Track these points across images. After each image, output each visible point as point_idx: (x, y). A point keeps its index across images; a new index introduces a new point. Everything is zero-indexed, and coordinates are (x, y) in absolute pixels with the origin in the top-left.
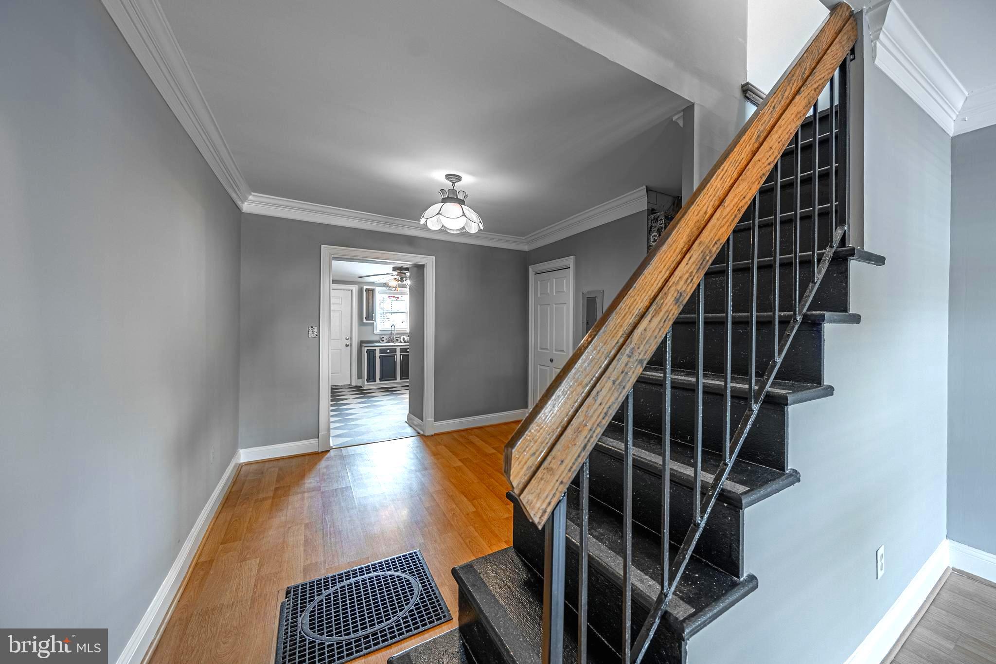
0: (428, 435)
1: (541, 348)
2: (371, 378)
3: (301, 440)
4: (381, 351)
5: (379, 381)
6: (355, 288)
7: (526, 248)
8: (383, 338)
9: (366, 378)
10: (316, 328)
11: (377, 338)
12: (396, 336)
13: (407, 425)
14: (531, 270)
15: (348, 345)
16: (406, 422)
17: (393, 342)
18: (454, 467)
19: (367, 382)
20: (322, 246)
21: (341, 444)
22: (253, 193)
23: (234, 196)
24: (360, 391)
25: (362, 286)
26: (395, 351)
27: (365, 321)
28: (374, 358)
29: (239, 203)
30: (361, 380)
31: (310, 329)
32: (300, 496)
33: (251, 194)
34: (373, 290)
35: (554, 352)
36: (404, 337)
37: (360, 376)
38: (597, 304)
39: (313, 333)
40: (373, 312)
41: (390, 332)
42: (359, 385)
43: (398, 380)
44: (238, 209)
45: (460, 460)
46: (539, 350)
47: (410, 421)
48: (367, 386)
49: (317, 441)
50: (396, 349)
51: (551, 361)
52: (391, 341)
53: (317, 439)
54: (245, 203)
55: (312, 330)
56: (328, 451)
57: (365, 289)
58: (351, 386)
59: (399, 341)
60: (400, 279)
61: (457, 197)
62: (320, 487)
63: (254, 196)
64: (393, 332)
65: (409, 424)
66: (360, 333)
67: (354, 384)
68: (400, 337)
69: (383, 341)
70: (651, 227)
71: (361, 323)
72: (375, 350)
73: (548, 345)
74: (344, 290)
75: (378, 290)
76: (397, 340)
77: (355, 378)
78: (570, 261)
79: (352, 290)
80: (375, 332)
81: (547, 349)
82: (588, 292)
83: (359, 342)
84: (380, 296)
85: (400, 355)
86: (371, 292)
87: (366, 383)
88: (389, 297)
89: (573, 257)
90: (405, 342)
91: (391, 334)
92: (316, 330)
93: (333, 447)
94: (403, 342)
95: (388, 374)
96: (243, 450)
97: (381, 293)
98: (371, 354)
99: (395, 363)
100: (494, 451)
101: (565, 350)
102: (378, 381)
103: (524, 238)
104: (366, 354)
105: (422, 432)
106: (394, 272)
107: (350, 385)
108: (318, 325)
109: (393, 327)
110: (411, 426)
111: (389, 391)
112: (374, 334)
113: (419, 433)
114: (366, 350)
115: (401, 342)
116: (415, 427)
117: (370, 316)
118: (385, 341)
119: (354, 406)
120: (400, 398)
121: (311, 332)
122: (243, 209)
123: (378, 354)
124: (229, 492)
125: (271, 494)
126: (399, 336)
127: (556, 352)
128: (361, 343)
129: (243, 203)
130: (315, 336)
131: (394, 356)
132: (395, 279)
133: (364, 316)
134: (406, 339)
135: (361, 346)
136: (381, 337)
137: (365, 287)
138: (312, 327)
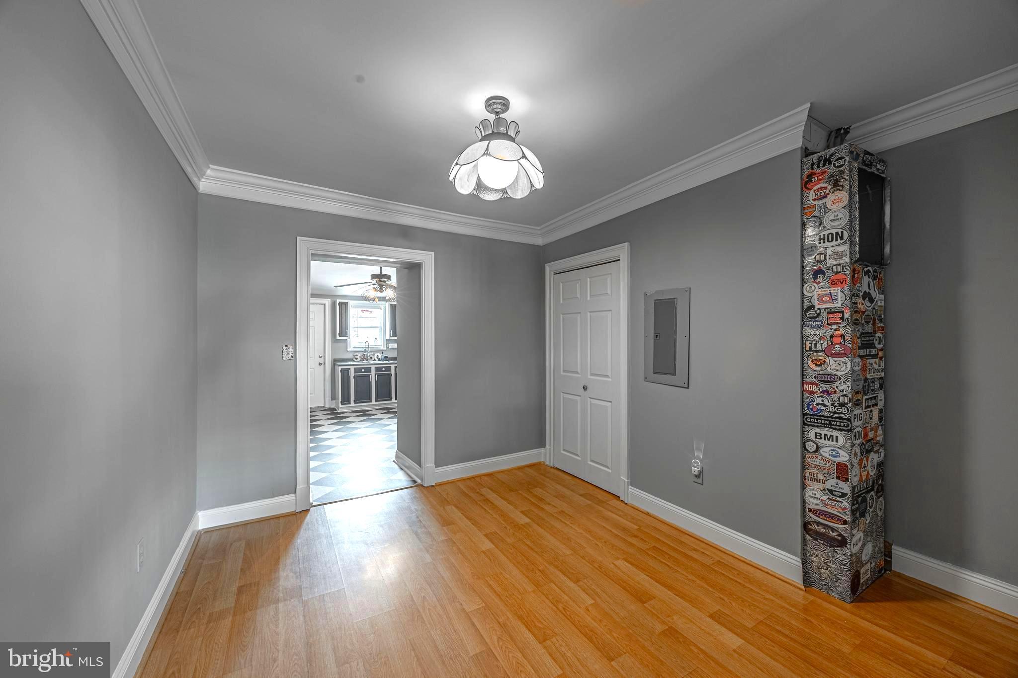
0: (428, 485)
1: (564, 371)
2: (346, 400)
3: (274, 496)
4: (356, 371)
5: (354, 403)
6: (328, 302)
7: (540, 241)
8: (357, 355)
9: (340, 400)
10: (291, 347)
11: (350, 356)
12: (370, 354)
13: (396, 466)
14: (549, 269)
15: (322, 364)
16: (394, 461)
17: (367, 360)
18: (483, 552)
19: (342, 405)
20: (298, 237)
21: (322, 498)
22: (211, 166)
23: (188, 170)
24: (334, 415)
25: (335, 299)
26: (369, 370)
27: (338, 337)
28: (349, 377)
29: (194, 179)
30: (334, 401)
31: (284, 348)
32: (273, 606)
33: (209, 167)
34: (346, 304)
35: (589, 377)
36: (378, 354)
37: (333, 397)
38: (676, 308)
39: (288, 354)
40: (346, 328)
41: (363, 349)
42: (332, 407)
43: (374, 402)
44: (194, 188)
45: (486, 535)
46: (562, 373)
47: (400, 460)
48: (342, 408)
49: (294, 498)
50: (371, 368)
51: (585, 388)
52: (365, 358)
53: (294, 495)
54: (203, 180)
55: (286, 349)
56: (308, 511)
57: (338, 303)
58: (324, 409)
59: (373, 359)
60: (379, 289)
61: (507, 133)
62: (300, 587)
63: (212, 169)
64: (367, 349)
65: (399, 466)
66: (333, 350)
67: (327, 406)
68: (374, 355)
69: (357, 359)
70: (810, 176)
71: (334, 340)
72: (350, 369)
73: (579, 366)
74: (317, 304)
75: (351, 303)
76: (371, 358)
77: (329, 399)
78: (622, 251)
79: (324, 305)
80: (348, 350)
81: (577, 373)
82: (657, 292)
83: (333, 360)
84: (352, 312)
85: (375, 374)
86: (344, 306)
87: (340, 406)
88: (362, 311)
89: (626, 243)
90: (379, 360)
91: (365, 351)
92: (291, 350)
93: (315, 504)
94: (377, 360)
95: (363, 396)
96: (202, 512)
97: (354, 307)
98: (345, 373)
99: (370, 383)
100: (527, 520)
101: (609, 374)
102: (352, 404)
103: (539, 228)
104: (340, 374)
105: (419, 481)
106: (372, 281)
107: (324, 407)
108: (294, 344)
109: (367, 344)
110: (402, 469)
111: (364, 414)
112: (348, 351)
113: (415, 482)
114: (340, 370)
115: (375, 360)
116: (406, 470)
117: (344, 332)
118: (359, 359)
119: (331, 434)
120: (379, 424)
121: (285, 354)
122: (199, 189)
123: (352, 374)
124: (175, 593)
125: (231, 602)
126: (372, 354)
127: (592, 377)
128: (335, 362)
129: (200, 180)
130: (290, 357)
131: (369, 376)
132: (374, 288)
133: (338, 332)
134: (380, 357)
135: (334, 365)
136: (355, 355)
137: (338, 301)
138: (286, 346)
